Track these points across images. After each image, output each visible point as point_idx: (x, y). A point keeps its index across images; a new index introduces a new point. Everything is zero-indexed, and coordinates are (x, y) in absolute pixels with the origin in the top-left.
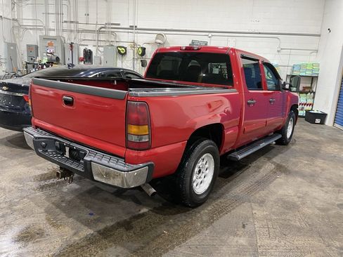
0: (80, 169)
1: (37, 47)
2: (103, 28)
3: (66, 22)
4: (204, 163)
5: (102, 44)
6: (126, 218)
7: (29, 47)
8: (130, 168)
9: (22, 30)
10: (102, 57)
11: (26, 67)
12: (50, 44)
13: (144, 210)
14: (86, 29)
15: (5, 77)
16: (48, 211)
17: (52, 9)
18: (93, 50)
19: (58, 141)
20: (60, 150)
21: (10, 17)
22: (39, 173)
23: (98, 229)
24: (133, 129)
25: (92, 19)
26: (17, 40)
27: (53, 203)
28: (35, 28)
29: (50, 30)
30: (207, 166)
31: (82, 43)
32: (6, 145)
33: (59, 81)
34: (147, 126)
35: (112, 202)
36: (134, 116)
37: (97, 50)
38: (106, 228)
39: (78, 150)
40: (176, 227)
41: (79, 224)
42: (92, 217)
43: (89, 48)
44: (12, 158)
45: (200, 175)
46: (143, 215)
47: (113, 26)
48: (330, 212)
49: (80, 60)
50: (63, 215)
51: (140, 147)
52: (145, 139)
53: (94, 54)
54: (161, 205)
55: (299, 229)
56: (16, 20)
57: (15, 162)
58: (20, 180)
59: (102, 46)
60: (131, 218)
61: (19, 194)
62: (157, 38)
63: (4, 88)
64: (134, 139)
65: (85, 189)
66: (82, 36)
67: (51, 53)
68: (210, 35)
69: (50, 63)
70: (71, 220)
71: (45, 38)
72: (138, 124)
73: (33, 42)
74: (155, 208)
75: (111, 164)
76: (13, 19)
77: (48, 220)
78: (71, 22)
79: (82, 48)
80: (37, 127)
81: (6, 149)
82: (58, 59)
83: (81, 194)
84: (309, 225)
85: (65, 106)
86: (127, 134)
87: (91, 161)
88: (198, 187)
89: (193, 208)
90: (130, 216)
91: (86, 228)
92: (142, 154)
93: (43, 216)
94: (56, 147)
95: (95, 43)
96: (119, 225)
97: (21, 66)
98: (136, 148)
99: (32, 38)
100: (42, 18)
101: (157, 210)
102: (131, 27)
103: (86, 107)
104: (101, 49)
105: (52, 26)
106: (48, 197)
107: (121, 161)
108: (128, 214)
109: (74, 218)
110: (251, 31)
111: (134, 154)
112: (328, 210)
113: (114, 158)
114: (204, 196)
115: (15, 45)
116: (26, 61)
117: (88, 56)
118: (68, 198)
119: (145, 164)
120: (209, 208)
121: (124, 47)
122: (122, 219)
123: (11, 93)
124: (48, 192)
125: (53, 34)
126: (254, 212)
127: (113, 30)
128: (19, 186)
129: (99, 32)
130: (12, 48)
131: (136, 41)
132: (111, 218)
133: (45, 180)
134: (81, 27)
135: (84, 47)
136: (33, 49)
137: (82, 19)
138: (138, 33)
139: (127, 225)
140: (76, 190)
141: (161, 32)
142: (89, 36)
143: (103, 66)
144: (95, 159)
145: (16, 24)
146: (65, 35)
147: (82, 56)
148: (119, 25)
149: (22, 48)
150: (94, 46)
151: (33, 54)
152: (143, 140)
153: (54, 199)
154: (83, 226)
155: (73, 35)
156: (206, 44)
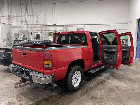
0: (28, 78)
1: (18, 34)
2: (43, 26)
3: (29, 24)
4: (77, 74)
5: (43, 31)
6: (47, 97)
7: (15, 34)
8: (45, 77)
9: (12, 28)
10: (43, 37)
11: (14, 42)
12: (24, 33)
13: (54, 94)
14: (37, 26)
15: (6, 46)
16: (17, 96)
17: (24, 20)
18: (40, 34)
19: (21, 69)
20: (22, 72)
21: (8, 23)
22: (16, 82)
23: (36, 101)
24: (46, 62)
25: (39, 23)
26: (11, 32)
27: (20, 93)
28: (18, 27)
29: (23, 27)
30: (78, 76)
31: (36, 32)
32: (4, 72)
33: (22, 47)
34: (51, 61)
35: (42, 91)
36: (46, 57)
37: (42, 34)
38: (38, 101)
39: (28, 72)
40: (65, 100)
41: (28, 100)
42: (34, 97)
43: (38, 33)
44: (6, 77)
45: (75, 79)
46: (53, 96)
47: (47, 25)
48: (128, 92)
49: (35, 38)
50: (23, 97)
51: (48, 69)
52: (51, 66)
53: (40, 36)
54: (61, 92)
55: (113, 99)
56: (10, 24)
57: (7, 78)
58: (8, 85)
59: (43, 33)
60: (48, 97)
61: (7, 90)
62: (64, 28)
63: (4, 50)
64: (46, 66)
65: (32, 87)
66: (36, 29)
67: (24, 36)
68: (84, 26)
69: (23, 40)
70: (26, 99)
71: (21, 31)
72: (47, 60)
73: (17, 33)
74: (58, 93)
75: (38, 76)
76: (9, 24)
77: (17, 99)
78: (31, 24)
79: (35, 34)
80: (14, 64)
81: (4, 74)
82: (26, 38)
83: (31, 89)
84: (118, 97)
85: (23, 55)
86: (44, 64)
87: (31, 75)
88: (75, 84)
89: (73, 92)
90: (49, 96)
91: (31, 101)
92: (50, 71)
93: (15, 98)
94: (21, 71)
95: (40, 31)
96: (44, 100)
97: (12, 42)
98: (47, 69)
99: (17, 31)
100: (20, 23)
101: (59, 94)
102: (54, 25)
103: (36, 56)
104: (43, 34)
105: (24, 26)
106: (18, 91)
107: (42, 74)
108: (48, 95)
109: (27, 98)
110: (100, 24)
111: (47, 71)
112: (127, 91)
113: (40, 74)
114: (78, 87)
115: (10, 34)
116: (14, 40)
117: (38, 36)
118: (25, 91)
119: (51, 75)
120: (79, 92)
121: (51, 32)
122: (45, 98)
123: (6, 52)
124: (19, 89)
125: (24, 29)
126: (97, 93)
127: (47, 26)
128: (8, 87)
129: (42, 27)
130: (9, 35)
131: (56, 30)
132: (41, 97)
133: (18, 85)
134: (35, 26)
135: (36, 33)
136: (17, 35)
137: (35, 23)
138: (57, 27)
139: (47, 100)
140: (29, 88)
141: (65, 26)
142: (38, 29)
143: (44, 40)
144: (33, 74)
145: (10, 26)
146: (29, 29)
147: (36, 37)
148: (49, 24)
149: (13, 35)
150: (40, 33)
151: (17, 37)
152: (50, 66)
153: (20, 91)
154: (30, 101)
155: (32, 29)
156: (83, 30)
